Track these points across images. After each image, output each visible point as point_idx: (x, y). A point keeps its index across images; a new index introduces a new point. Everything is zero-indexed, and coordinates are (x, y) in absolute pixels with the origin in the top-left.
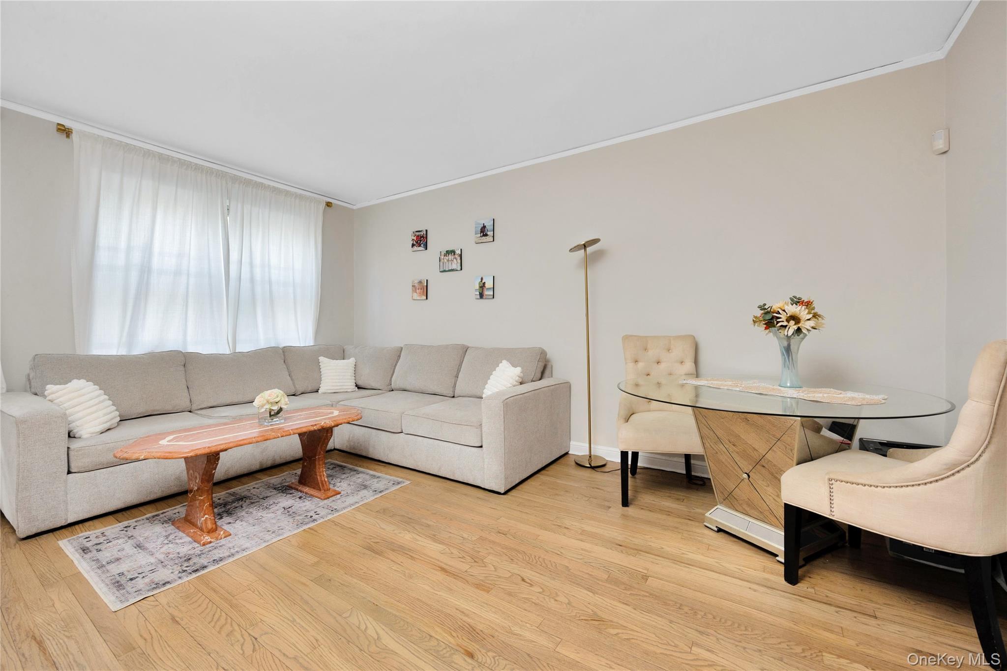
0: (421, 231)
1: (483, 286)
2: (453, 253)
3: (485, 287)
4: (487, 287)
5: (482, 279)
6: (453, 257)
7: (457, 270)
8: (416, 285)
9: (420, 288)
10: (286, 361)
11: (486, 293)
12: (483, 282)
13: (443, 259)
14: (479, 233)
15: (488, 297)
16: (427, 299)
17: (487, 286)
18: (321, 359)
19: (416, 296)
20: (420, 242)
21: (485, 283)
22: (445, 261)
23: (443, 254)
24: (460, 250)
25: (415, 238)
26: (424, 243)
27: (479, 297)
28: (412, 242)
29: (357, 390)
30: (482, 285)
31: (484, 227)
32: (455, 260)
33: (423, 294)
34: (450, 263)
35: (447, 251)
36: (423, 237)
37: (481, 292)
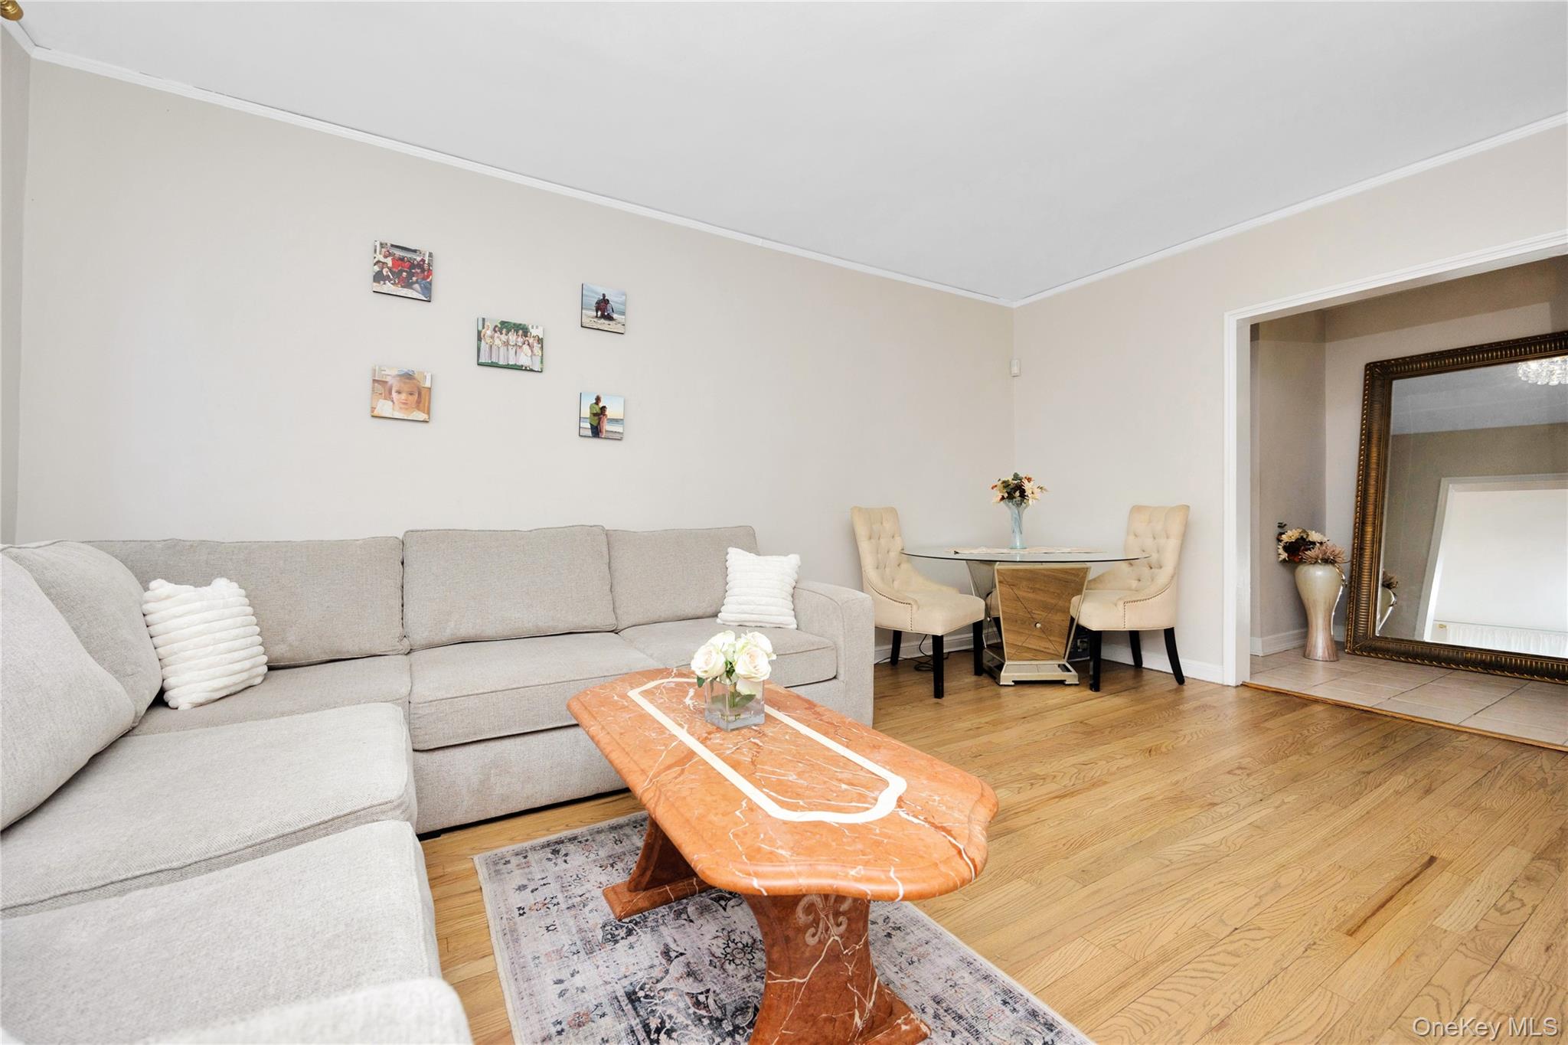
0: (410, 250)
1: (599, 413)
3: (604, 415)
4: (608, 417)
6: (520, 339)
7: (532, 370)
8: (388, 378)
9: (407, 390)
13: (491, 337)
15: (610, 435)
17: (610, 414)
19: (387, 410)
20: (406, 277)
21: (604, 408)
22: (497, 342)
24: (539, 329)
25: (388, 261)
26: (422, 282)
28: (378, 270)
30: (597, 410)
31: (604, 301)
32: (526, 347)
33: (419, 409)
34: (511, 351)
35: (503, 322)
36: (420, 266)
37: (595, 424)
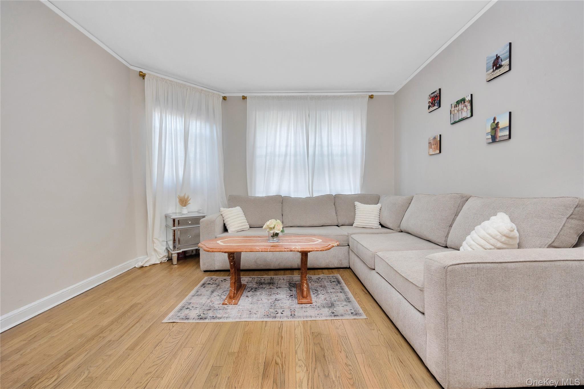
0: (435, 92)
1: (495, 127)
2: (463, 102)
3: (498, 127)
5: (495, 119)
6: (463, 105)
7: (468, 118)
8: (431, 141)
9: (435, 143)
10: (335, 204)
11: (500, 134)
12: (496, 122)
13: (454, 111)
14: (490, 69)
16: (440, 152)
17: (501, 126)
18: (357, 203)
19: (432, 152)
20: (434, 102)
22: (456, 111)
23: (453, 106)
24: (470, 96)
25: (430, 100)
26: (438, 101)
27: (491, 141)
28: (429, 105)
29: (381, 228)
31: (498, 58)
32: (465, 108)
33: (437, 149)
34: (460, 113)
35: (457, 102)
36: (437, 96)
